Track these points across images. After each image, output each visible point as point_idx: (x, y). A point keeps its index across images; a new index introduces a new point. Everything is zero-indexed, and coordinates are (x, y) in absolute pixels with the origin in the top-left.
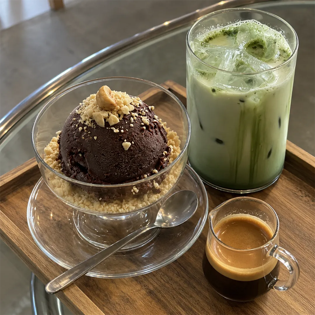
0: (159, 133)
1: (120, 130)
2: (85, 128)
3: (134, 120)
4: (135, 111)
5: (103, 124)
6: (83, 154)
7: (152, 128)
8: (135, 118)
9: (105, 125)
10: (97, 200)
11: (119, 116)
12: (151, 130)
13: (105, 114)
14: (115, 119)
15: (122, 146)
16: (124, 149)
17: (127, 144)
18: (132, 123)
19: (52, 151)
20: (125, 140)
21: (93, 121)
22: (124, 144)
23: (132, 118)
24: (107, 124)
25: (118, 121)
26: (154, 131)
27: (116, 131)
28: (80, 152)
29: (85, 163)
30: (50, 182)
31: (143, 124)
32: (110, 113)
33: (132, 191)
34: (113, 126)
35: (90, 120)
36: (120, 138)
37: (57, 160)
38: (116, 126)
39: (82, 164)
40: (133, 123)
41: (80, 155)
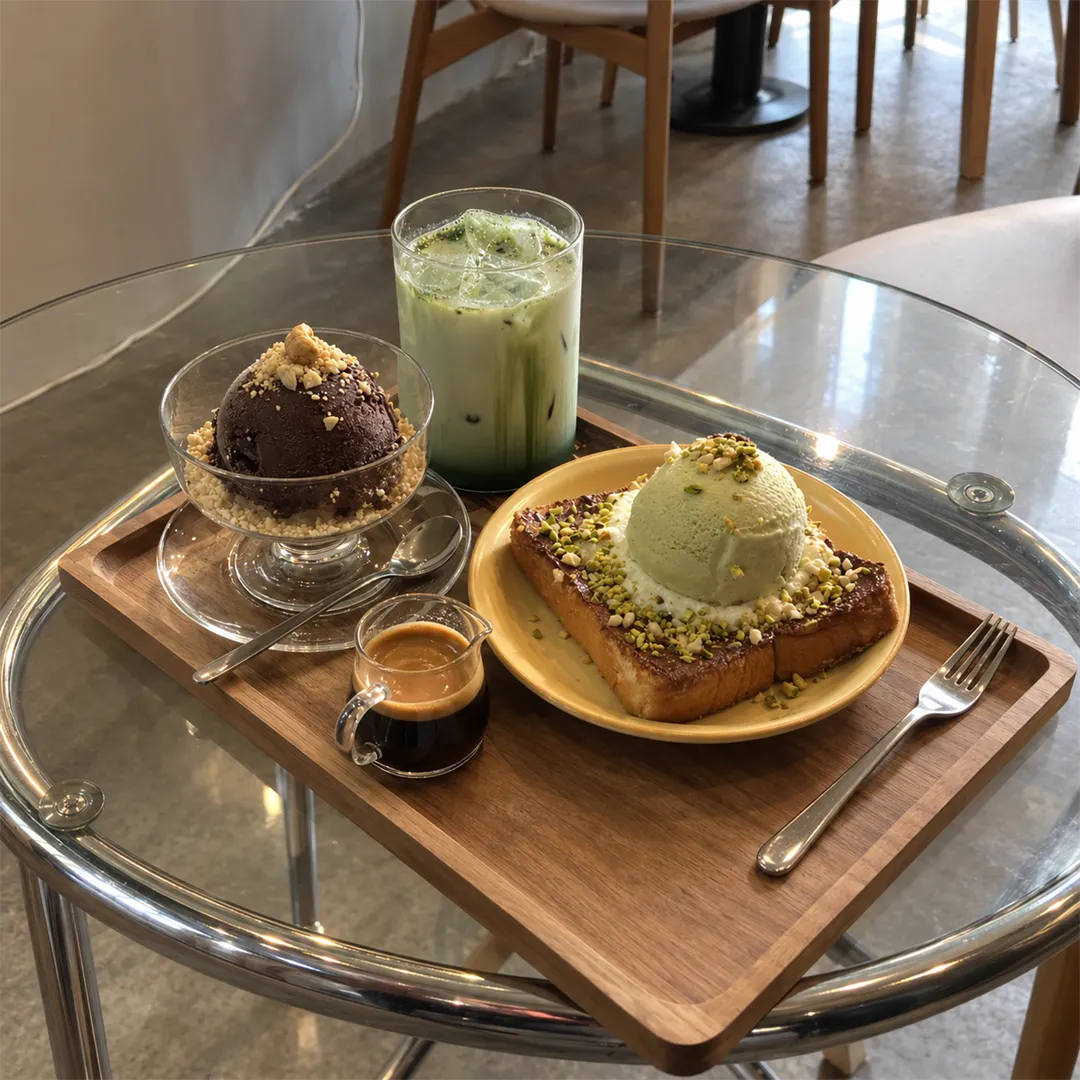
0: (385, 413)
1: (322, 396)
2: (261, 392)
3: (346, 383)
4: (348, 371)
5: (293, 386)
6: (253, 438)
7: (374, 401)
8: (348, 381)
9: (297, 387)
10: (270, 514)
11: (322, 375)
12: (373, 404)
13: (299, 369)
14: (313, 377)
15: (323, 424)
16: (325, 428)
17: (331, 420)
18: (341, 387)
19: (201, 440)
20: (329, 414)
21: (278, 382)
22: (326, 420)
23: (342, 381)
24: (300, 385)
25: (320, 380)
26: (378, 407)
27: (316, 397)
28: (249, 434)
29: (255, 454)
30: (191, 485)
31: (360, 391)
32: (306, 368)
33: (332, 496)
34: (310, 389)
35: (272, 379)
36: (319, 410)
37: (208, 454)
38: (315, 389)
39: (248, 454)
40: (343, 388)
41: (249, 439)
